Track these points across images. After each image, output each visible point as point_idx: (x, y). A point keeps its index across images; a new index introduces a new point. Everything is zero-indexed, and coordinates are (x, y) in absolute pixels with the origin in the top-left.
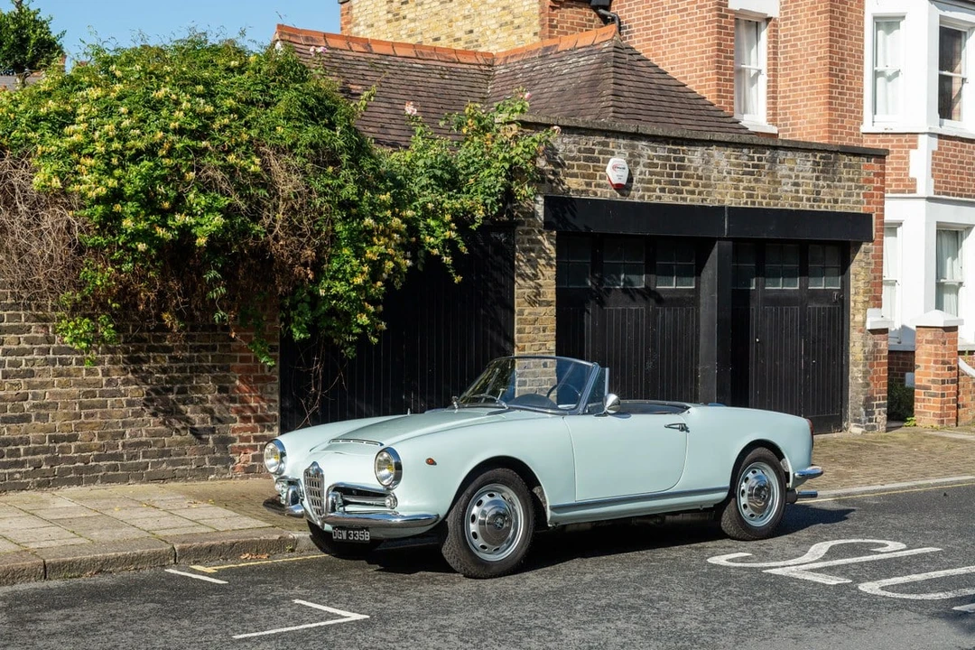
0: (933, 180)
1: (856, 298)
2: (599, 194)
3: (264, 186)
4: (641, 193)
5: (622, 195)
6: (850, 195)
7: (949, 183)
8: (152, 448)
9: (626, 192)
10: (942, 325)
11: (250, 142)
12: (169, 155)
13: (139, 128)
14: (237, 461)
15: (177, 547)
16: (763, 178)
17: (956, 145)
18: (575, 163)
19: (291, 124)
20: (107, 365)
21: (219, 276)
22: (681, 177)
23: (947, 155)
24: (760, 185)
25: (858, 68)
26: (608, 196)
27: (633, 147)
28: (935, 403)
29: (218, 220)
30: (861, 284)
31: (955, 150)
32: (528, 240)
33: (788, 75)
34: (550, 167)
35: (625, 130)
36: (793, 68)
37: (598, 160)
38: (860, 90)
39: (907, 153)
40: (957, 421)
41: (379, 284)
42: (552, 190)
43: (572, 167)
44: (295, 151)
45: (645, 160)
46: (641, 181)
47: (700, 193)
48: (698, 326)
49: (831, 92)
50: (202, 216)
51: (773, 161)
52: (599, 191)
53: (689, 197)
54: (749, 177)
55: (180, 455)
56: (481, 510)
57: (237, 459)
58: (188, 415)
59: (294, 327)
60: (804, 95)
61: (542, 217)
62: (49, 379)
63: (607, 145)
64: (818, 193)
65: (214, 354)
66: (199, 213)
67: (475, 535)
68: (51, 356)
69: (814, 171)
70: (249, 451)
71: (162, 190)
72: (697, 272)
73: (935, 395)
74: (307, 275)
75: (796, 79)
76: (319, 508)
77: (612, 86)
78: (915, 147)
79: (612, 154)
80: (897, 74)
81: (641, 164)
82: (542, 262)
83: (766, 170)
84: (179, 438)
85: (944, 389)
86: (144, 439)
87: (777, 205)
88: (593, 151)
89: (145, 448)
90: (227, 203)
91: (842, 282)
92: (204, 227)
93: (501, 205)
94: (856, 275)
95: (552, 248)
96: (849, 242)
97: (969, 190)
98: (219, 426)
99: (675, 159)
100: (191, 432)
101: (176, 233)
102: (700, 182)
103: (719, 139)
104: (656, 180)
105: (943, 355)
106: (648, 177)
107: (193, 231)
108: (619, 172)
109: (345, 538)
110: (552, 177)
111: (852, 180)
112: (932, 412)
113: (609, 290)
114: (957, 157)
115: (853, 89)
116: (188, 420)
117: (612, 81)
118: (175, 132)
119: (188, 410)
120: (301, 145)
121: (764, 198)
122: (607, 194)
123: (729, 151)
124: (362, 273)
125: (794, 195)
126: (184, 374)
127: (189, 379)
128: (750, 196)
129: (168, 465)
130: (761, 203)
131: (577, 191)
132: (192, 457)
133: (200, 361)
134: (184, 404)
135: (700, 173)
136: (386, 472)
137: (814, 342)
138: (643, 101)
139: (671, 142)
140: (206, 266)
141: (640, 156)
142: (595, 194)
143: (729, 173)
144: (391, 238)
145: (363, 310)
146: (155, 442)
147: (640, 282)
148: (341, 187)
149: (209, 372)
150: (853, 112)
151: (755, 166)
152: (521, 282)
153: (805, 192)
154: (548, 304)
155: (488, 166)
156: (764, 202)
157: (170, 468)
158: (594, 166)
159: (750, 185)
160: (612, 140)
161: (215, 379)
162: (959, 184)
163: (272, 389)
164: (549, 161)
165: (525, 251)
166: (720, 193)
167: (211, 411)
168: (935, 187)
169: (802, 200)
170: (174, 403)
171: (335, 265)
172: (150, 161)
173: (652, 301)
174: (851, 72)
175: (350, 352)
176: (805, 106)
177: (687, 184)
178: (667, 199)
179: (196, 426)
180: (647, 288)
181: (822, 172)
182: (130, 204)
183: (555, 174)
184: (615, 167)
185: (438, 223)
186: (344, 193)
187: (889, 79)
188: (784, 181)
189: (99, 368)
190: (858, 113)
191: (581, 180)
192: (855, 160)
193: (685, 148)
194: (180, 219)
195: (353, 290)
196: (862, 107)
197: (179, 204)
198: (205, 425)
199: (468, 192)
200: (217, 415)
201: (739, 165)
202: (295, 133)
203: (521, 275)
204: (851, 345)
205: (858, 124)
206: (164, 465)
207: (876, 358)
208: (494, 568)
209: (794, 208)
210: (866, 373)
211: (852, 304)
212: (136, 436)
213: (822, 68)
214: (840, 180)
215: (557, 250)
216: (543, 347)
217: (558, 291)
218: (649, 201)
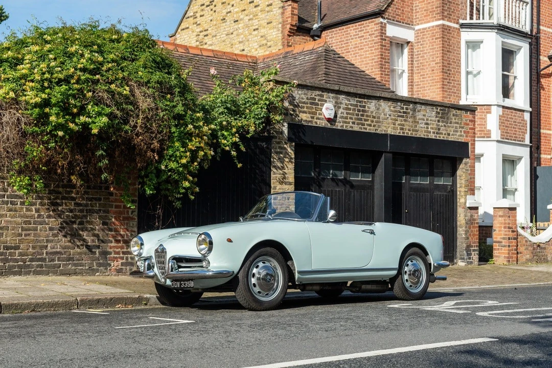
0: (500, 131)
1: (461, 189)
2: (318, 123)
3: (131, 103)
4: (341, 124)
5: (331, 124)
6: (457, 131)
7: (509, 133)
8: (63, 256)
9: (333, 123)
10: (508, 207)
11: (123, 78)
12: (78, 82)
13: (60, 67)
14: (112, 265)
15: (79, 299)
16: (409, 120)
17: (512, 112)
18: (305, 105)
19: (147, 70)
20: (38, 206)
21: (104, 153)
22: (363, 116)
23: (507, 118)
24: (408, 123)
25: (458, 69)
26: (324, 125)
27: (337, 98)
28: (505, 251)
29: (105, 119)
30: (463, 182)
31: (511, 115)
32: (279, 147)
33: (419, 73)
34: (292, 107)
35: (333, 88)
36: (423, 69)
37: (317, 104)
38: (459, 81)
39: (485, 116)
40: (517, 261)
41: (196, 164)
42: (292, 120)
43: (304, 107)
44: (149, 85)
45: (343, 106)
46: (342, 117)
47: (374, 126)
48: (373, 202)
49: (443, 82)
50: (95, 118)
51: (414, 110)
52: (318, 121)
53: (368, 128)
54: (401, 118)
55: (79, 260)
56: (258, 271)
57: (112, 264)
58: (85, 237)
59: (147, 187)
60: (429, 83)
61: (287, 135)
62: (4, 213)
63: (322, 96)
64: (439, 129)
65: (100, 202)
66: (94, 116)
67: (254, 285)
68: (6, 199)
69: (437, 117)
70: (119, 260)
71: (73, 102)
72: (373, 171)
73: (505, 246)
74: (154, 157)
75: (424, 75)
76: (164, 271)
77: (324, 70)
78: (490, 113)
79: (326, 101)
80: (479, 73)
81: (342, 108)
82: (287, 160)
83: (410, 115)
84: (79, 250)
85: (509, 243)
86: (58, 250)
87: (417, 135)
88: (315, 99)
89: (59, 256)
90: (110, 111)
91: (453, 180)
92: (97, 124)
93: (264, 125)
94: (460, 176)
95: (292, 152)
96: (456, 157)
97: (519, 138)
98: (102, 244)
99: (360, 106)
100: (86, 247)
101: (80, 127)
102: (374, 120)
103: (385, 96)
104: (350, 117)
105: (509, 224)
106: (345, 115)
107: (90, 126)
108: (330, 112)
109: (179, 286)
110: (292, 113)
111: (457, 123)
112: (503, 256)
113: (324, 179)
114: (513, 119)
115: (455, 81)
116: (84, 240)
117: (324, 67)
118: (81, 70)
119: (85, 234)
120: (152, 82)
121: (409, 130)
122: (323, 123)
123: (390, 103)
124: (186, 157)
125: (426, 130)
126: (83, 214)
127: (86, 217)
128: (402, 129)
129: (72, 266)
130: (408, 133)
131: (306, 121)
132: (86, 262)
133: (92, 206)
134: (82, 231)
135: (374, 115)
136: (203, 246)
137: (437, 214)
138: (341, 78)
139: (358, 96)
140: (97, 148)
141: (341, 103)
142: (316, 123)
143: (390, 115)
144: (202, 139)
145: (186, 179)
146: (65, 252)
147: (341, 175)
148: (174, 107)
149: (97, 213)
150: (455, 93)
151: (404, 112)
152: (275, 170)
153: (432, 128)
154: (290, 184)
155: (256, 103)
156: (410, 133)
157: (73, 268)
158: (315, 108)
159: (402, 123)
160: (326, 93)
161: (100, 217)
162: (514, 134)
163: (133, 224)
164: (291, 103)
165: (277, 153)
166: (385, 127)
167: (97, 236)
168: (501, 135)
169: (430, 133)
170: (76, 230)
171: (170, 152)
172: (66, 85)
173: (348, 186)
174: (454, 71)
175: (178, 204)
176: (429, 89)
177: (367, 120)
178: (356, 128)
179: (89, 244)
180: (345, 179)
181: (441, 118)
182: (54, 108)
183: (294, 111)
184: (327, 109)
185: (228, 133)
186: (176, 110)
187: (475, 76)
188: (420, 121)
189: (33, 208)
190: (458, 93)
191: (308, 115)
192: (459, 112)
193: (366, 100)
194: (83, 119)
195: (180, 167)
196: (460, 91)
197: (82, 110)
198: (94, 244)
199: (245, 118)
200: (101, 238)
201: (395, 111)
202: (149, 75)
203: (275, 167)
204: (458, 216)
205: (459, 100)
206: (70, 266)
207: (472, 223)
208: (266, 305)
209: (426, 137)
210: (466, 232)
211: (458, 193)
212: (54, 248)
213: (438, 68)
214: (451, 123)
215: (295, 154)
216: (288, 209)
217: (295, 177)
218: (346, 129)
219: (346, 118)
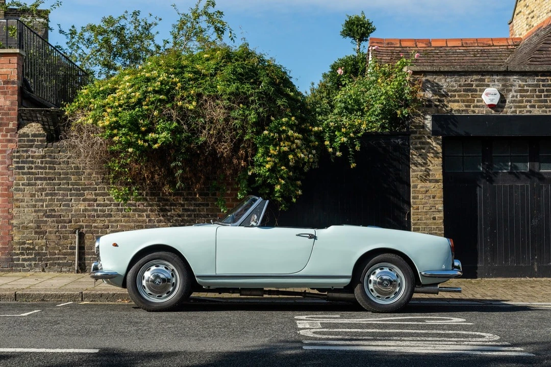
2: (477, 111)
4: (513, 109)
5: (497, 111)
9: (500, 109)
15: (84, 292)
18: (456, 93)
20: (149, 212)
21: (180, 164)
26: (485, 112)
27: (506, 80)
32: (420, 142)
34: (436, 97)
35: (496, 70)
37: (476, 91)
42: (438, 111)
43: (455, 96)
45: (516, 88)
46: (514, 101)
52: (477, 110)
61: (430, 128)
62: (119, 219)
63: (484, 80)
68: (120, 207)
71: (142, 122)
74: (241, 164)
79: (488, 86)
81: (513, 90)
82: (431, 155)
88: (472, 85)
95: (439, 147)
99: (543, 86)
104: (527, 100)
106: (519, 98)
108: (492, 97)
110: (438, 103)
113: (497, 173)
126: (191, 218)
127: (194, 221)
131: (458, 111)
133: (200, 211)
139: (539, 74)
142: (474, 112)
144: (292, 142)
145: (278, 183)
147: (525, 167)
149: (205, 217)
152: (415, 168)
154: (437, 181)
158: (472, 94)
160: (487, 77)
164: (436, 93)
165: (417, 149)
173: (536, 180)
178: (537, 112)
180: (531, 171)
182: (123, 129)
183: (439, 101)
186: (249, 118)
189: (145, 214)
191: (461, 104)
193: (550, 78)
194: (151, 136)
203: (414, 164)
208: (155, 306)
215: (443, 148)
216: (433, 208)
217: (444, 173)
218: (521, 114)
219: (521, 101)
